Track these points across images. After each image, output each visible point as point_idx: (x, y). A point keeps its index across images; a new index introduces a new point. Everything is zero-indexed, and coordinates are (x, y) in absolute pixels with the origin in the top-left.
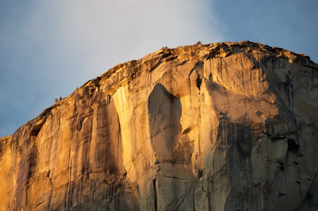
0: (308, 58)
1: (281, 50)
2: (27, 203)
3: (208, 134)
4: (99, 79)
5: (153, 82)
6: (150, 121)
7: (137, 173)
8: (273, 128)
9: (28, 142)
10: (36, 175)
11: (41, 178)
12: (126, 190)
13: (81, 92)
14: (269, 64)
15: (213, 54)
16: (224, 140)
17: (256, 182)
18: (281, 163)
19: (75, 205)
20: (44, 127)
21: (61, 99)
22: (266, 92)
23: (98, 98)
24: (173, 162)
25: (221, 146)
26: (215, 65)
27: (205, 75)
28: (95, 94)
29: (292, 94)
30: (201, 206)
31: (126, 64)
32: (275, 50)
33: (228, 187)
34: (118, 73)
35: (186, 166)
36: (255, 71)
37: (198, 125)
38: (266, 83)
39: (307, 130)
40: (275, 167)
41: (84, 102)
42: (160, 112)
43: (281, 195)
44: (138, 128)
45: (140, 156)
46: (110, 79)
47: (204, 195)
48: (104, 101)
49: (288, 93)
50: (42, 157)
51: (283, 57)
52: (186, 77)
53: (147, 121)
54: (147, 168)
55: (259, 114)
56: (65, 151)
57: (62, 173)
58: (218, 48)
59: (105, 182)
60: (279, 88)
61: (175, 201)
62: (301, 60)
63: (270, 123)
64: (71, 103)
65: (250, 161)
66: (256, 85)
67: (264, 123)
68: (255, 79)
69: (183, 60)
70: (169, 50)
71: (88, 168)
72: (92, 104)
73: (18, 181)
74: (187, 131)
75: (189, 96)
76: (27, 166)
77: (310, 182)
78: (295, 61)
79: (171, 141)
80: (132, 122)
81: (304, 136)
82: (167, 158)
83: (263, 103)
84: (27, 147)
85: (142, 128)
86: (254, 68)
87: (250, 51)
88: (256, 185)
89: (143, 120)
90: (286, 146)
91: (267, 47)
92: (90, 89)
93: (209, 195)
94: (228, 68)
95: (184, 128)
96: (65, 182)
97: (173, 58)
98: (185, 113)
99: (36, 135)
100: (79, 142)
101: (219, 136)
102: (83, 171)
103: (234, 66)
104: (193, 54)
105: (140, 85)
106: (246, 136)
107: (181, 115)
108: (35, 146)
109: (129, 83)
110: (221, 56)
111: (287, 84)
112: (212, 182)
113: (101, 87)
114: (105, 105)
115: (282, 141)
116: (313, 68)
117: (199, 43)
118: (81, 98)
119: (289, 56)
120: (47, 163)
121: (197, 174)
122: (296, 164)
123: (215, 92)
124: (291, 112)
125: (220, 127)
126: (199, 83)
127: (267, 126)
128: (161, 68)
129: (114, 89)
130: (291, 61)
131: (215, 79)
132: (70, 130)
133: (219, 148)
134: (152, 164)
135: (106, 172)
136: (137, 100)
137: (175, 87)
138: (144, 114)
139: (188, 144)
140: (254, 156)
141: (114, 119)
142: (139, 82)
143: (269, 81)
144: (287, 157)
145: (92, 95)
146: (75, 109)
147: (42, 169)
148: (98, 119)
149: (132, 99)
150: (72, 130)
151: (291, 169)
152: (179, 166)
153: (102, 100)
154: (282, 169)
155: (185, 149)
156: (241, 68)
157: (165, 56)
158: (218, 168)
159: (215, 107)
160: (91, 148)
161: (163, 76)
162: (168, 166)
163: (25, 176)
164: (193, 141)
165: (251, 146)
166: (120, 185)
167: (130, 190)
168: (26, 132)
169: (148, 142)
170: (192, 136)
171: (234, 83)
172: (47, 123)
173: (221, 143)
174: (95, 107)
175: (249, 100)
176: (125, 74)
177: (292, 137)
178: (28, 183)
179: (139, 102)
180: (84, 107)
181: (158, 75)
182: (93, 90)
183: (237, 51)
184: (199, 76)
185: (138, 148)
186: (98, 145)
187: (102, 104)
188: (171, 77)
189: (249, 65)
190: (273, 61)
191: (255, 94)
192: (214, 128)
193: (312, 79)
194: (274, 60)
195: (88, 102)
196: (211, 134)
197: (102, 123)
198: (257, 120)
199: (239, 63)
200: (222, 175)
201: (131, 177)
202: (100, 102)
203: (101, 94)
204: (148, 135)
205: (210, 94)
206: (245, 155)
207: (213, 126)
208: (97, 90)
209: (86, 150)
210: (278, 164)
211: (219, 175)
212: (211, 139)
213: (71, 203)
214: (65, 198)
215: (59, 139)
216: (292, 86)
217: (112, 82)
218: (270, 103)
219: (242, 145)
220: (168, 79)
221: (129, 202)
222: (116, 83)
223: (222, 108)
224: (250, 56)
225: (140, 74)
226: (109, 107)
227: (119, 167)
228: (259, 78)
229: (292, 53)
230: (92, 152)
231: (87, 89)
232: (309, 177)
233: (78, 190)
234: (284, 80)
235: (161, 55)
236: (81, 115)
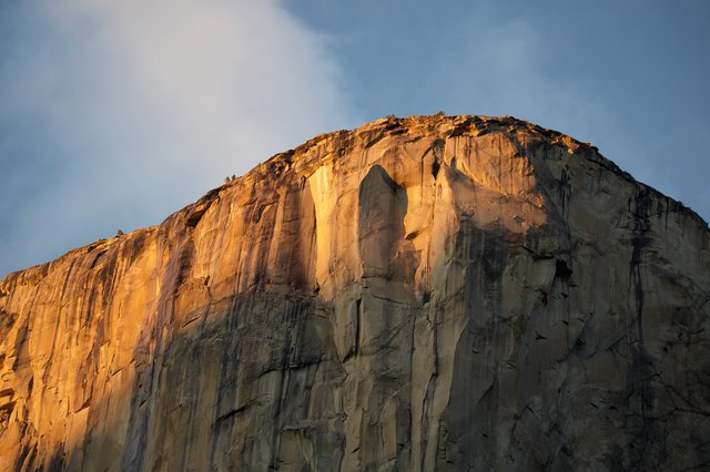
0: (596, 149)
1: (557, 134)
2: (172, 319)
3: (443, 241)
4: (292, 153)
5: (369, 162)
6: (360, 216)
7: (335, 289)
8: (537, 242)
9: (182, 235)
10: (189, 281)
11: (196, 284)
12: (317, 313)
13: (264, 170)
14: (540, 153)
15: (460, 131)
16: (464, 252)
17: (506, 316)
18: (544, 293)
19: (241, 326)
20: (207, 215)
21: (234, 177)
22: (531, 191)
23: (288, 180)
24: (389, 277)
25: (459, 260)
26: (462, 146)
27: (445, 158)
28: (284, 174)
29: (569, 198)
30: (424, 342)
31: (333, 135)
32: (549, 134)
33: (465, 317)
34: (320, 147)
35: (406, 285)
36: (518, 159)
37: (429, 229)
38: (532, 178)
39: (585, 251)
40: (534, 297)
41: (267, 183)
42: (376, 205)
43: (539, 337)
44: (341, 226)
45: (340, 266)
46: (308, 154)
47: (429, 327)
48: (297, 184)
49: (562, 196)
50: (200, 257)
51: (560, 144)
52: (419, 159)
53: (356, 217)
54: (349, 283)
55: (519, 220)
56: (233, 250)
57: (227, 280)
58: (468, 123)
59: (287, 297)
60: (551, 187)
61: (386, 332)
62: (586, 151)
63: (533, 235)
64: (249, 184)
65: (500, 285)
66: (518, 181)
67: (525, 233)
68: (517, 171)
69: (416, 135)
70: (397, 119)
71: (263, 277)
72: (278, 187)
73: (163, 288)
74: (413, 236)
75: (419, 187)
76: (177, 267)
77: (583, 324)
78: (577, 152)
79: (389, 247)
80: (334, 216)
81: (580, 259)
82: (380, 272)
83: (526, 206)
84: (180, 241)
85: (348, 225)
86: (517, 155)
87: (514, 131)
88: (505, 320)
89: (350, 214)
90: (553, 270)
91: (538, 128)
92: (278, 166)
93: (435, 328)
94: (480, 152)
95: (408, 232)
96: (229, 293)
97: (401, 132)
98: (412, 210)
99: (194, 226)
100: (254, 239)
101: (458, 245)
102: (257, 280)
103: (489, 150)
104: (431, 128)
105: (350, 165)
106: (497, 249)
107: (405, 213)
108: (191, 241)
109: (334, 161)
110: (471, 134)
111: (563, 183)
112: (442, 309)
113: (293, 166)
114: (297, 190)
115: (548, 262)
116: (602, 165)
117: (441, 114)
118: (264, 177)
119: (569, 144)
120: (207, 265)
121: (421, 297)
122: (566, 296)
123: (458, 184)
124: (564, 223)
125: (461, 233)
126: (435, 169)
127: (529, 238)
128: (382, 143)
129: (312, 168)
130: (570, 151)
131: (459, 166)
132: (242, 222)
133: (457, 263)
134: (358, 277)
135: (289, 284)
136: (343, 186)
137: (401, 173)
138: (352, 206)
139: (412, 255)
140: (506, 278)
141: (308, 212)
142: (348, 161)
143: (537, 176)
144: (553, 285)
145: (279, 175)
146: (254, 192)
147: (198, 273)
148: (284, 209)
149: (337, 185)
150: (247, 221)
151: (558, 303)
152: (396, 284)
153: (293, 183)
154: (545, 301)
155: (408, 261)
156: (498, 154)
157: (390, 127)
158: (452, 291)
159: (456, 205)
160: (272, 249)
161: (384, 156)
162: (380, 283)
163: (173, 282)
164: (420, 251)
165: (503, 264)
166: (308, 305)
167: (322, 313)
168: (180, 221)
169: (355, 246)
170: (418, 243)
171: (487, 174)
172: (211, 210)
173: (461, 256)
174: (282, 191)
175: (507, 199)
176: (330, 149)
177: (564, 257)
178: (176, 291)
179: (347, 189)
180: (267, 191)
181: (377, 153)
182: (281, 169)
183: (495, 130)
184: (436, 159)
185: (339, 254)
186: (281, 245)
187: (293, 188)
188: (397, 158)
189: (510, 150)
190: (545, 149)
191: (515, 193)
192: (452, 234)
193: (599, 181)
194: (547, 147)
195: (273, 184)
196: (447, 241)
197: (290, 214)
198: (515, 228)
199: (495, 147)
200: (457, 301)
201: (326, 294)
202: (290, 186)
203: (292, 174)
204: (356, 237)
205: (451, 186)
206: (493, 276)
207: (451, 230)
208: (287, 167)
209: (264, 252)
210: (539, 294)
211: (452, 301)
212: (447, 250)
213: (235, 324)
214: (228, 315)
215: (227, 232)
216: (570, 187)
217: (310, 158)
218: (537, 208)
219: (490, 261)
220: (392, 161)
221: (319, 329)
222: (315, 160)
223: (466, 207)
224: (512, 138)
225: (351, 149)
226: (303, 194)
227: (310, 279)
228: (524, 171)
229: (573, 140)
230: (272, 254)
231: (273, 165)
232: (581, 316)
233: (247, 306)
234: (558, 177)
235: (384, 126)
236: (260, 202)
